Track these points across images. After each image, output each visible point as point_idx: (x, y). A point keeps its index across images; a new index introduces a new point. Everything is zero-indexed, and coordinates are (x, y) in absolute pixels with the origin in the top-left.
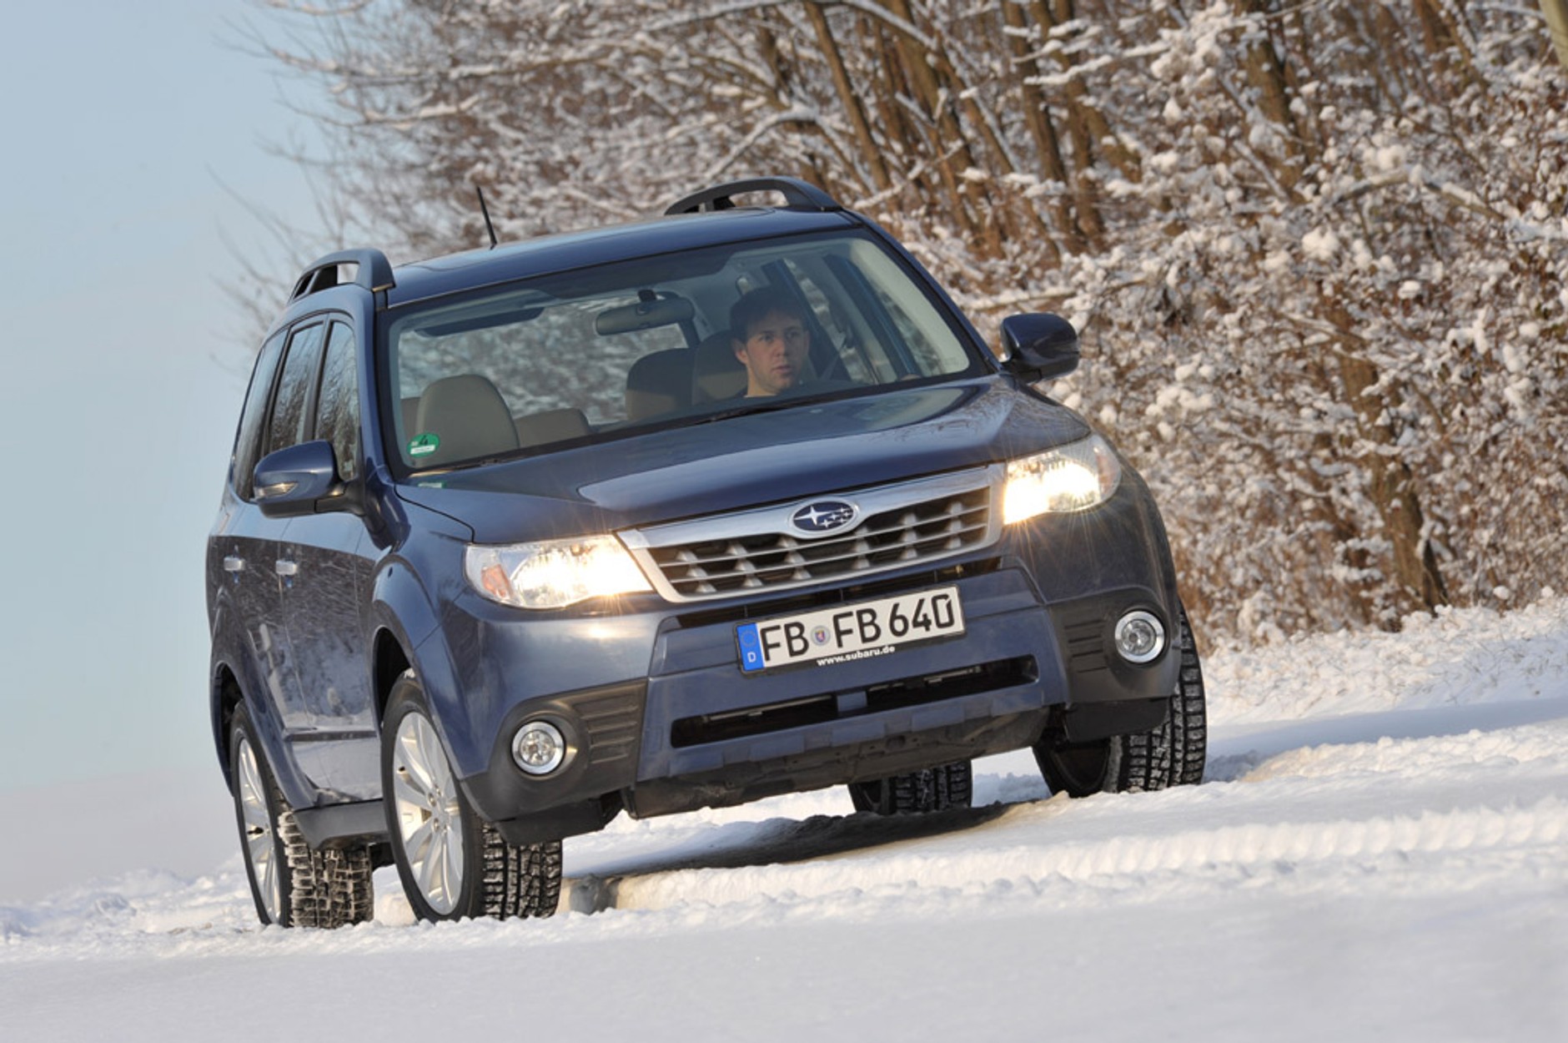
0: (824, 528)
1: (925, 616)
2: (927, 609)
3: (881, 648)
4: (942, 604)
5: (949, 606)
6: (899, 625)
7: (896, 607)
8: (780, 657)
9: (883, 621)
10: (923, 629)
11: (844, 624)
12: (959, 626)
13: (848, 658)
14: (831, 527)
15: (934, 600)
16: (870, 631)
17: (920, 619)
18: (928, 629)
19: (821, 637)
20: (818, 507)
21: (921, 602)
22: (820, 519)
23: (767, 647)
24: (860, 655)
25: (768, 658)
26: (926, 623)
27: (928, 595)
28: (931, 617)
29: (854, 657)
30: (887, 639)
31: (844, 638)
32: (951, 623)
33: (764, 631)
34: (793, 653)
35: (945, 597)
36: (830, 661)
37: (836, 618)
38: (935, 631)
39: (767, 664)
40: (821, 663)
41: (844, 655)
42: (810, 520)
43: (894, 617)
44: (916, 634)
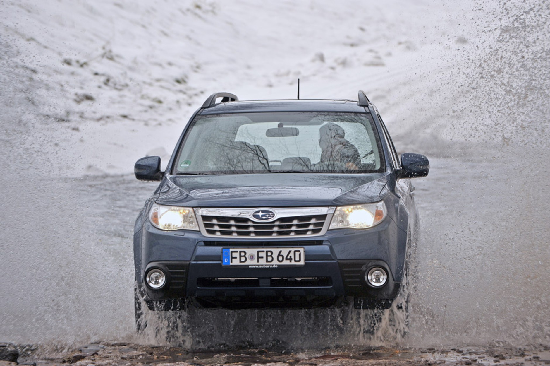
0: (263, 219)
1: (291, 257)
2: (292, 254)
3: (273, 265)
4: (297, 254)
5: (300, 255)
6: (280, 258)
7: (280, 252)
8: (236, 262)
9: (275, 256)
10: (289, 261)
11: (261, 255)
12: (302, 263)
13: (260, 267)
14: (265, 219)
15: (295, 252)
16: (270, 259)
17: (289, 257)
18: (291, 261)
19: (252, 258)
20: (263, 211)
21: (290, 252)
22: (262, 216)
23: (232, 258)
24: (264, 267)
25: (232, 262)
26: (290, 259)
27: (293, 250)
28: (293, 257)
29: (262, 267)
30: (275, 263)
31: (260, 259)
32: (300, 261)
33: (232, 252)
34: (241, 262)
35: (299, 251)
36: (254, 267)
37: (258, 252)
38: (293, 263)
39: (231, 264)
40: (250, 267)
41: (259, 265)
42: (259, 215)
43: (279, 255)
44: (286, 263)
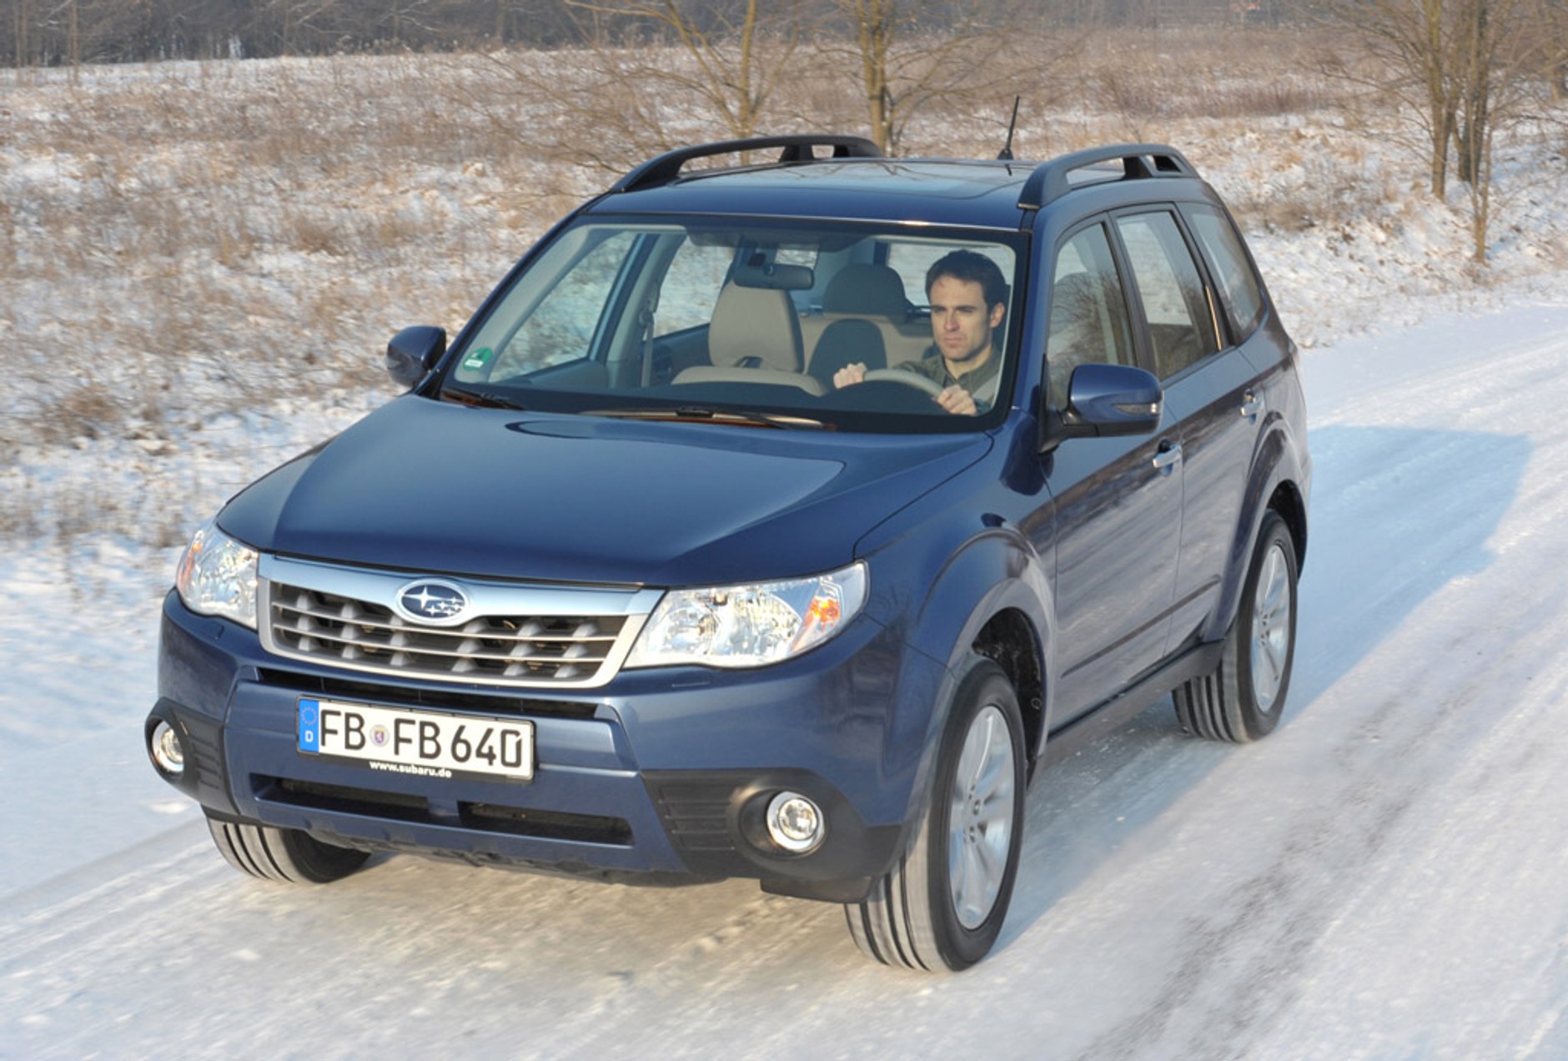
0: (428, 615)
1: (491, 748)
2: (494, 741)
3: (437, 769)
4: (511, 740)
5: (519, 745)
6: (461, 750)
7: (461, 729)
8: (334, 746)
9: (446, 740)
10: (485, 761)
11: (406, 731)
12: (525, 771)
13: (402, 769)
14: (437, 615)
15: (504, 733)
16: (430, 747)
17: (485, 750)
18: (491, 763)
19: (380, 738)
20: (433, 590)
21: (489, 732)
22: (429, 604)
23: (325, 731)
24: (414, 770)
25: (323, 743)
26: (491, 757)
27: (498, 726)
28: (497, 751)
29: (408, 770)
30: (446, 763)
31: (402, 745)
32: (517, 764)
33: (325, 713)
34: (348, 746)
35: (517, 733)
36: (383, 767)
37: (398, 722)
38: (497, 768)
39: (322, 750)
40: (373, 765)
41: (398, 765)
42: (418, 602)
43: (457, 739)
44: (476, 765)
